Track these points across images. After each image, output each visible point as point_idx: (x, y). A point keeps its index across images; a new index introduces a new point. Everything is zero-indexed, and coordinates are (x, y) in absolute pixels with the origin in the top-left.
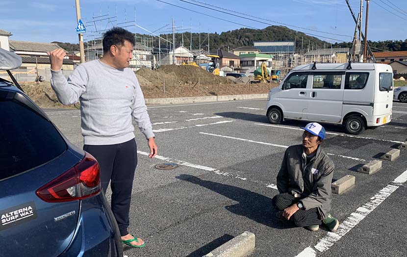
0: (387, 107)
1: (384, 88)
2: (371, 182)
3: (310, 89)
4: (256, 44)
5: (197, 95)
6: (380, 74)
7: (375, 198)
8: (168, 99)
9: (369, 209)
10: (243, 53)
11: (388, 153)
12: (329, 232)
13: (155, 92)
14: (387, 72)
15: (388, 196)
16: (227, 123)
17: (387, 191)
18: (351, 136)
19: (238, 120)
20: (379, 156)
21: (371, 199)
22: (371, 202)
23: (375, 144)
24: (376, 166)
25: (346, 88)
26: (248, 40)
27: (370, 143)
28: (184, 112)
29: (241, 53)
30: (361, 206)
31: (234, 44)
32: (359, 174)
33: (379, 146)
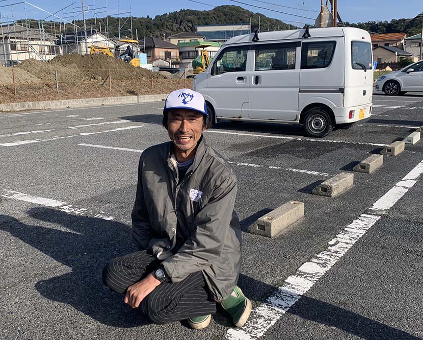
0: (364, 94)
1: (360, 65)
2: (333, 211)
3: (251, 72)
4: (200, 29)
5: (108, 95)
6: (352, 42)
7: (338, 242)
8: (63, 101)
9: (324, 265)
10: (183, 42)
11: (364, 162)
12: (231, 331)
13: (44, 92)
14: (363, 40)
15: (361, 236)
16: (132, 129)
17: (359, 227)
18: (312, 140)
19: (151, 125)
20: (349, 168)
21: (330, 243)
22: (330, 251)
23: (348, 149)
24: (343, 183)
25: (302, 68)
26: (191, 25)
27: (339, 148)
28: (74, 116)
29: (181, 42)
30: (309, 261)
31: (172, 31)
32: (315, 198)
33: (353, 151)
